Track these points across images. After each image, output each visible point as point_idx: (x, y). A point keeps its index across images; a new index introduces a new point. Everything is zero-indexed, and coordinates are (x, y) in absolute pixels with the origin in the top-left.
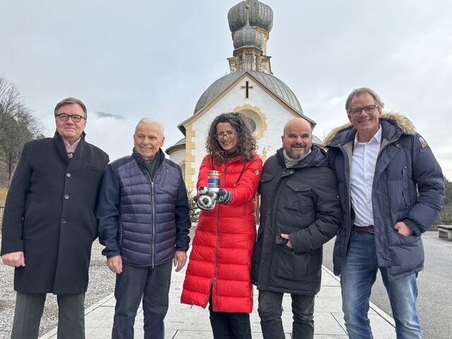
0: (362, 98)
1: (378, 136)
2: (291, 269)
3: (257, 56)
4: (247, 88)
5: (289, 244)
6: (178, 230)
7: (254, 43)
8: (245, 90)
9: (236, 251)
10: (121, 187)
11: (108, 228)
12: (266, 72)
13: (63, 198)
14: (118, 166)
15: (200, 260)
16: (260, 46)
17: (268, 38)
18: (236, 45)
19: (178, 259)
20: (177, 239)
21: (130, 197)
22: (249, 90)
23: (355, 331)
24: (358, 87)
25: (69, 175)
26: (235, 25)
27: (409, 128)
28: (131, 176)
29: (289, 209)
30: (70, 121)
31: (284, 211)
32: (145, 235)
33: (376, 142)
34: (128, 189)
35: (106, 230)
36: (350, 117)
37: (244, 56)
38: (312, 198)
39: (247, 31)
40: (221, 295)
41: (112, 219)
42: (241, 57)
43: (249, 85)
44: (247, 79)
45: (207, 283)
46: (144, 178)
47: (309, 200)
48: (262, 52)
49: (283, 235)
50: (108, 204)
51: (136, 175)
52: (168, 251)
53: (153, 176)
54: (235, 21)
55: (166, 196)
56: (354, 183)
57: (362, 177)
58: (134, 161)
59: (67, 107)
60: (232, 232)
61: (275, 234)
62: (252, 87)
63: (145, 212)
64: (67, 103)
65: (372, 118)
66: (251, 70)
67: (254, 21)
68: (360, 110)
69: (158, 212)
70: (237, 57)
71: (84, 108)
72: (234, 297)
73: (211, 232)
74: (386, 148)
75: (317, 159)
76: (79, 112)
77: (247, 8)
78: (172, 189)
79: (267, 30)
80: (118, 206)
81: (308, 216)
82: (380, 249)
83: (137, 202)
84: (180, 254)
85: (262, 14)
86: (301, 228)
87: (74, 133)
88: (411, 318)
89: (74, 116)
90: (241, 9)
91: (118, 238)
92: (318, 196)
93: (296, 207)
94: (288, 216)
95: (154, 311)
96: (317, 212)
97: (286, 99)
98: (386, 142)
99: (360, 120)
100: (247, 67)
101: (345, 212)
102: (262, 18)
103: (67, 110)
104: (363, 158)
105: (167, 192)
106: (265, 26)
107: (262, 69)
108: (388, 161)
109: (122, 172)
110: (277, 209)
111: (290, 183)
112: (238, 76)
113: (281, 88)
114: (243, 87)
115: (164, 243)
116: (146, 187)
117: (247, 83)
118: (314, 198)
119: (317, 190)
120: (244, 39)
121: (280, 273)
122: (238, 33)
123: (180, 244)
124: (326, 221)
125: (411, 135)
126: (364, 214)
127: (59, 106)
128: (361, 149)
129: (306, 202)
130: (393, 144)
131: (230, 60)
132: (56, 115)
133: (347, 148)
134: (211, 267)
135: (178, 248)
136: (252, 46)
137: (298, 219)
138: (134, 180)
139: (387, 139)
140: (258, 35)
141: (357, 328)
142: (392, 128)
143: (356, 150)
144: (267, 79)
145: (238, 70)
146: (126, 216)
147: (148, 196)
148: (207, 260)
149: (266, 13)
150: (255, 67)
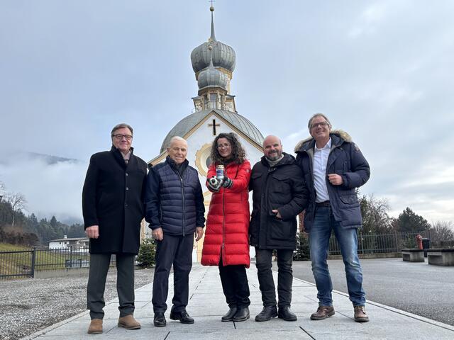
0: (318, 118)
1: (329, 143)
2: (281, 232)
3: (222, 95)
4: (214, 125)
5: (278, 216)
6: (197, 213)
7: (218, 83)
8: (212, 128)
9: (237, 224)
10: (160, 181)
11: (153, 209)
12: (231, 110)
13: (125, 189)
14: (158, 169)
15: (213, 234)
16: (224, 86)
17: (231, 78)
18: (200, 85)
19: (198, 232)
20: (197, 219)
21: (167, 188)
22: (216, 128)
23: (318, 271)
24: (315, 113)
25: (127, 175)
26: (199, 66)
27: (348, 138)
28: (167, 175)
29: (275, 192)
30: (124, 139)
31: (273, 194)
32: (179, 214)
33: (328, 147)
34: (166, 183)
35: (151, 211)
36: (311, 133)
37: (209, 96)
38: (290, 184)
39: (210, 72)
40: (228, 254)
41: (155, 204)
42: (206, 96)
43: (216, 123)
44: (213, 117)
45: (218, 248)
46: (176, 176)
47: (288, 186)
48: (227, 91)
49: (274, 211)
50: (152, 194)
51: (171, 174)
52: (192, 226)
53: (181, 175)
54: (198, 61)
55: (190, 188)
56: (315, 174)
57: (321, 170)
58: (168, 165)
59: (121, 130)
60: (233, 213)
61: (268, 210)
62: (219, 125)
63: (177, 199)
64: (121, 127)
65: (325, 130)
66: (217, 109)
67: (217, 62)
68: (317, 125)
69: (186, 199)
70: (202, 97)
71: (131, 130)
72: (237, 254)
73: (219, 214)
74: (334, 150)
75: (289, 160)
76: (129, 133)
77: (210, 49)
78: (194, 184)
79: (230, 70)
80: (158, 195)
81: (289, 196)
82: (334, 211)
83: (172, 192)
84: (199, 229)
85: (225, 55)
86: (284, 204)
87: (126, 147)
88: (354, 258)
89: (127, 136)
90: (204, 49)
91: (159, 217)
92: (293, 182)
93: (280, 191)
94: (276, 197)
95: (182, 268)
96: (293, 193)
97: (252, 136)
98: (334, 147)
99: (318, 131)
100: (212, 106)
101: (310, 193)
102: (224, 59)
103: (121, 132)
104: (321, 158)
105: (191, 186)
106: (228, 67)
107: (227, 107)
108: (335, 157)
109: (161, 173)
110: (268, 194)
111: (274, 176)
112: (204, 115)
113: (247, 126)
114: (210, 125)
115: (190, 220)
116: (178, 182)
117: (214, 121)
118: (291, 183)
119: (292, 179)
120: (208, 79)
121: (274, 235)
122: (201, 74)
123: (199, 222)
124: (300, 197)
125: (349, 143)
126: (323, 194)
127: (115, 129)
128: (319, 153)
129: (287, 187)
130: (339, 148)
131: (195, 100)
132: (113, 136)
133: (310, 151)
134: (220, 238)
135: (198, 225)
136: (216, 86)
137: (283, 198)
138: (169, 177)
139: (335, 144)
140: (223, 75)
141: (320, 269)
142: (338, 139)
143: (316, 153)
144: (232, 117)
145: (204, 109)
146: (164, 202)
147: (179, 188)
148: (218, 233)
149: (228, 54)
150: (220, 105)
